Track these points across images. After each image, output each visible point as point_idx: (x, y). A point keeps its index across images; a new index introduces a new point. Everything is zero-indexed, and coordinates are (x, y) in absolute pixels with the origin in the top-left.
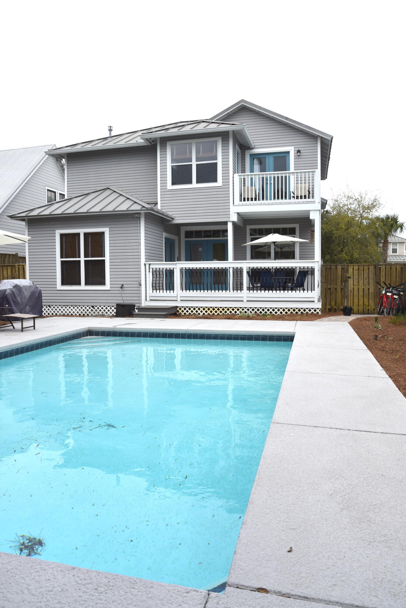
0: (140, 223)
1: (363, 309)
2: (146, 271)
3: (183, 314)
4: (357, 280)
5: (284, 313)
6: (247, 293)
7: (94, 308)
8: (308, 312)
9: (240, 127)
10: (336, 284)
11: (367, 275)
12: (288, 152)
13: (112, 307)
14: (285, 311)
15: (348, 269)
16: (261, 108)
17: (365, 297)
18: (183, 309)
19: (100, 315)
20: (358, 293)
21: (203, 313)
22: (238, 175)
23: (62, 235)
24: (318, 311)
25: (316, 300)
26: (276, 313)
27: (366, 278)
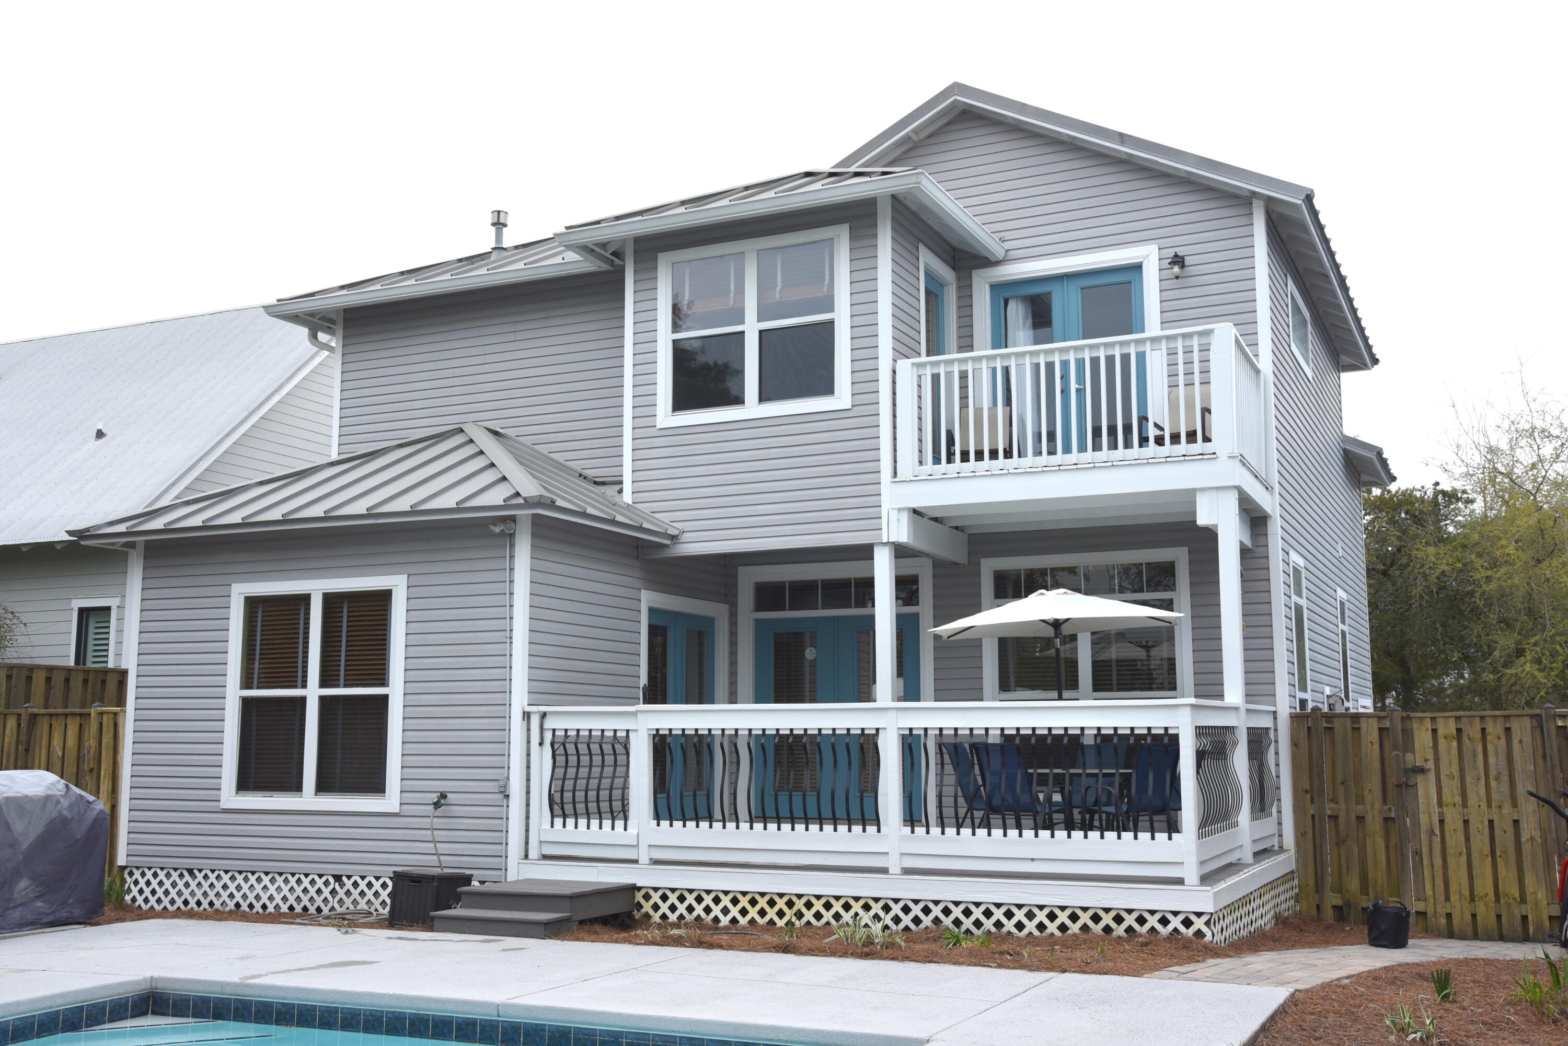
0: (509, 557)
1: (1499, 917)
2: (529, 742)
3: (656, 917)
4: (1456, 782)
5: (1052, 927)
7: (342, 885)
10: (1360, 800)
11: (1503, 763)
12: (1137, 268)
14: (1058, 922)
15: (1408, 734)
17: (1499, 860)
18: (656, 897)
20: (1467, 839)
21: (729, 917)
22: (913, 364)
23: (252, 603)
24: (1198, 923)
25: (1191, 874)
26: (1020, 926)
27: (1499, 773)
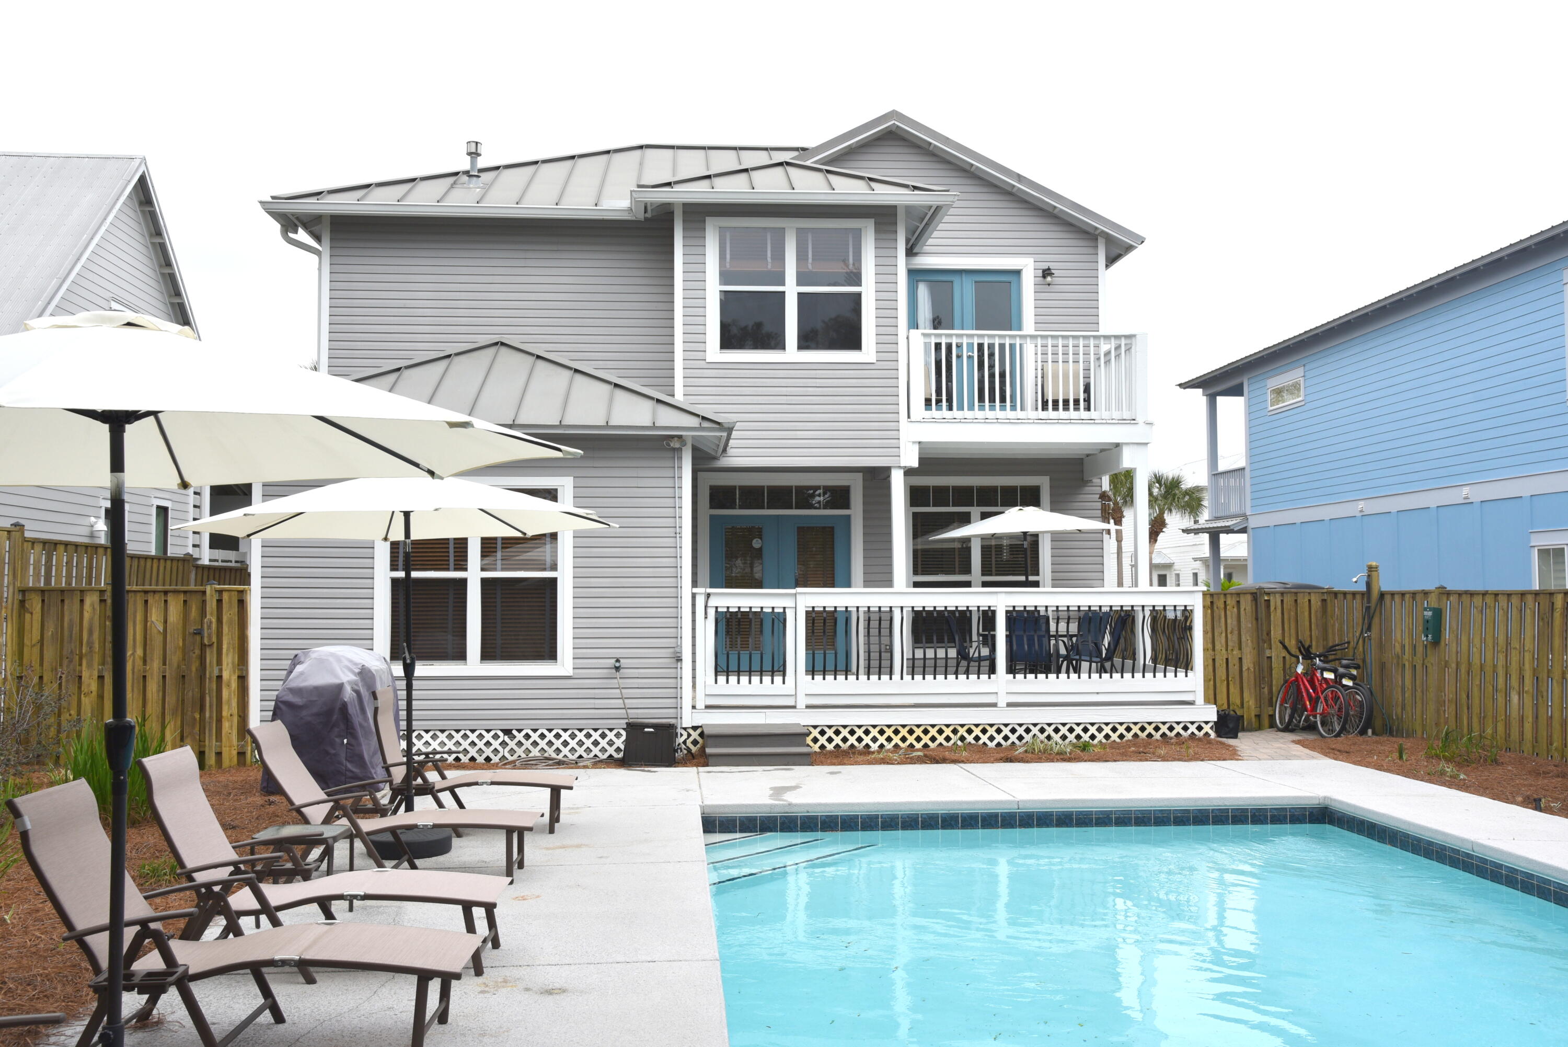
0: (680, 468)
2: (694, 616)
3: (816, 748)
5: (1114, 736)
6: (1008, 682)
7: (513, 737)
8: (1182, 732)
9: (939, 199)
11: (1235, 623)
12: (1018, 273)
13: (577, 732)
14: (1118, 733)
16: (947, 140)
17: (1231, 683)
18: (815, 733)
19: (535, 759)
24: (1207, 728)
25: (1200, 698)
26: (1093, 737)
27: (1232, 629)
